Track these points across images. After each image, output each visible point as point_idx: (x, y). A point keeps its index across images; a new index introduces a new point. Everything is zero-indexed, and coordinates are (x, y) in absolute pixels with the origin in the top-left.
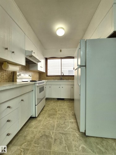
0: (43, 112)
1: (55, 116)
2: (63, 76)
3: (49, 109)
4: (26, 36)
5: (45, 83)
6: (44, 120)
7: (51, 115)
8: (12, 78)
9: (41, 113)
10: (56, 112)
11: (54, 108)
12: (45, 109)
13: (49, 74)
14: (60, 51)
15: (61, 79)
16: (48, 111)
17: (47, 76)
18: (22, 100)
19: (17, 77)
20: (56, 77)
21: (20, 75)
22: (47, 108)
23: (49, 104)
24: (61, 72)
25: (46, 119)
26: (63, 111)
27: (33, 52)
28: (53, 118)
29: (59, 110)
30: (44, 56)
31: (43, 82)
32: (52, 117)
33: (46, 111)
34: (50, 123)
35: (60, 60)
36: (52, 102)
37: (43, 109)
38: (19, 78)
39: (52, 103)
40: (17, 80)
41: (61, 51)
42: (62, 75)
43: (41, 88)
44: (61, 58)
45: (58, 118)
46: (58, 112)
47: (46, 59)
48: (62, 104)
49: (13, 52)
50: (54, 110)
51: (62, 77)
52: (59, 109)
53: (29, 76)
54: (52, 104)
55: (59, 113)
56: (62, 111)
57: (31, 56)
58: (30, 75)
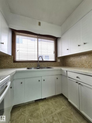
13: (18, 58)
14: (38, 23)
17: (15, 61)
41: (40, 24)
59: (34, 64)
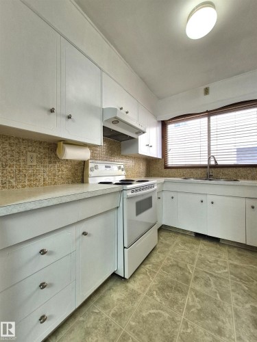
0: (148, 266)
1: (179, 296)
2: (216, 166)
3: (165, 262)
4: (104, 74)
5: (155, 187)
6: (145, 298)
7: (168, 286)
8: (80, 174)
9: (143, 270)
10: (187, 281)
11: (181, 264)
12: (153, 260)
13: (172, 161)
14: (203, 92)
15: (209, 177)
16: (163, 268)
17: (166, 167)
18: (85, 234)
19: (90, 173)
20: (192, 170)
21: (96, 167)
22: (161, 256)
23: (168, 246)
24: (209, 153)
25: (152, 295)
26: (213, 288)
27: (125, 109)
28: (174, 302)
29: (196, 278)
30: (155, 116)
31: (152, 186)
32: (171, 295)
33: (156, 266)
34: (161, 319)
35: (206, 119)
36: (178, 239)
37: (147, 258)
38: (92, 175)
39: (177, 244)
40: (90, 179)
41: (207, 91)
42: (213, 163)
43: (146, 199)
44: (209, 113)
45: (189, 308)
46: (192, 285)
47: (164, 125)
48: (208, 257)
49: (69, 117)
50: (179, 273)
51: (212, 172)
52: (197, 272)
53: (119, 168)
54: (177, 249)
55: (198, 288)
56: (207, 285)
57: (116, 121)
58: (122, 167)
59: (199, 172)
